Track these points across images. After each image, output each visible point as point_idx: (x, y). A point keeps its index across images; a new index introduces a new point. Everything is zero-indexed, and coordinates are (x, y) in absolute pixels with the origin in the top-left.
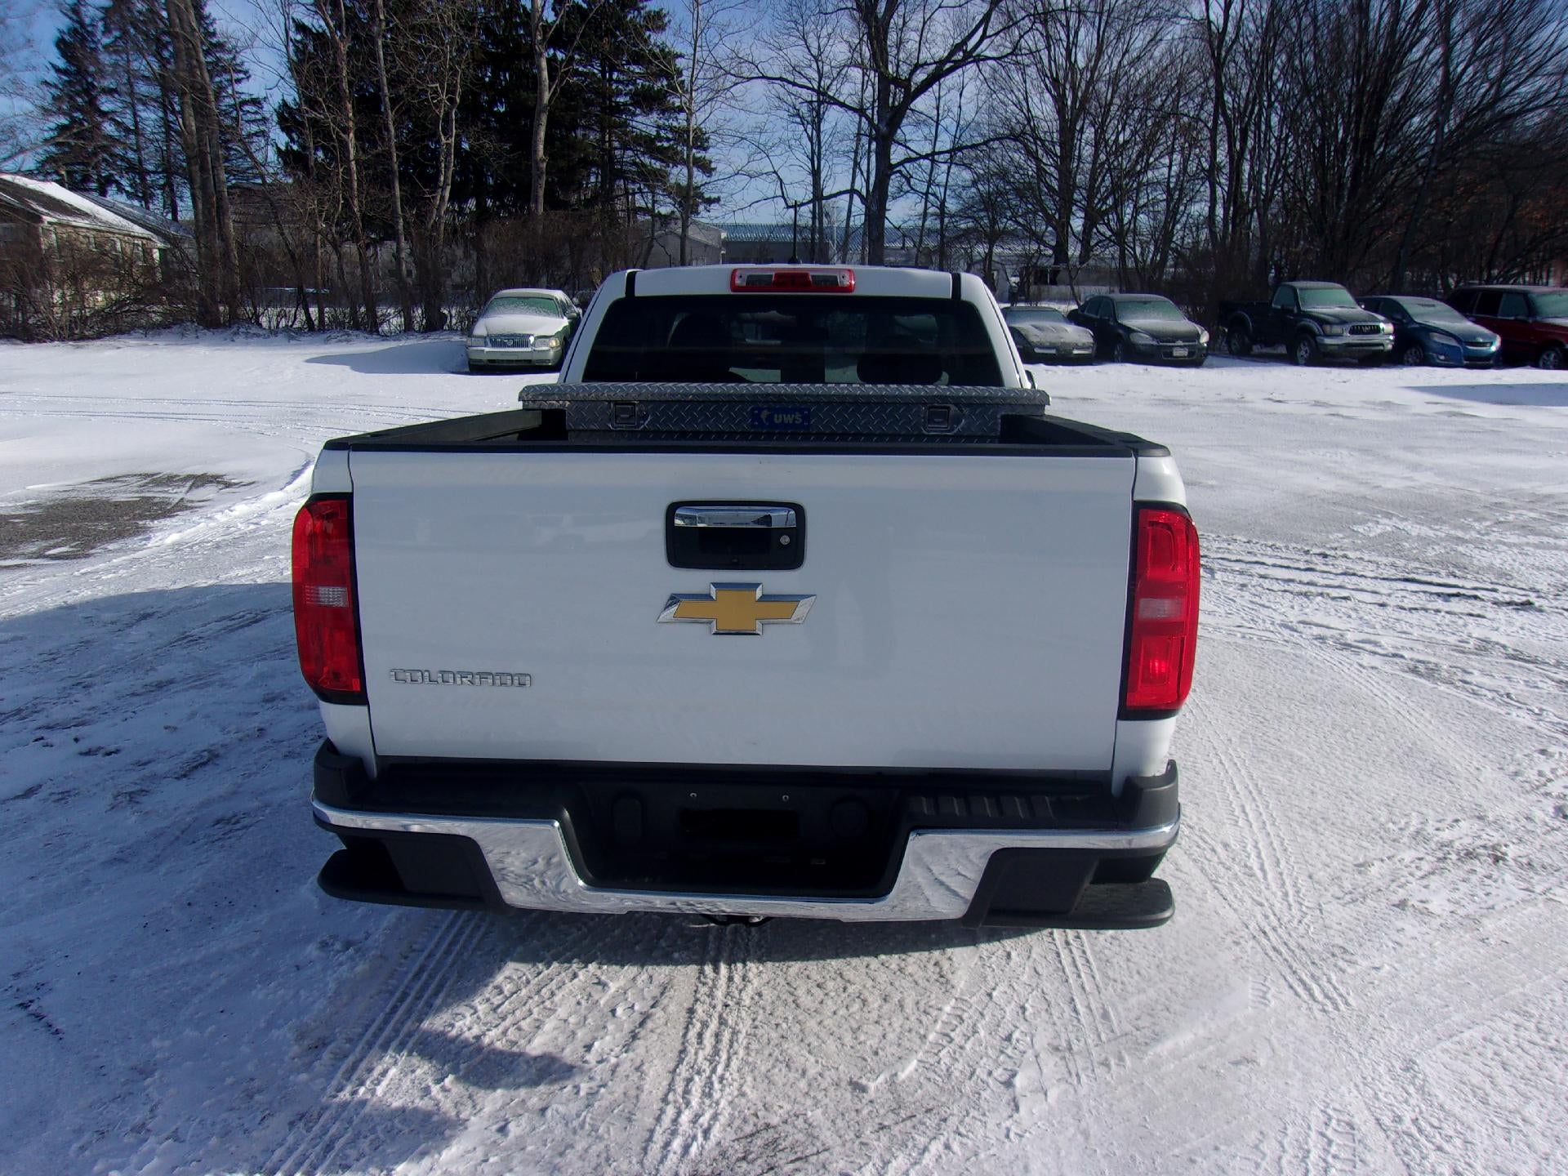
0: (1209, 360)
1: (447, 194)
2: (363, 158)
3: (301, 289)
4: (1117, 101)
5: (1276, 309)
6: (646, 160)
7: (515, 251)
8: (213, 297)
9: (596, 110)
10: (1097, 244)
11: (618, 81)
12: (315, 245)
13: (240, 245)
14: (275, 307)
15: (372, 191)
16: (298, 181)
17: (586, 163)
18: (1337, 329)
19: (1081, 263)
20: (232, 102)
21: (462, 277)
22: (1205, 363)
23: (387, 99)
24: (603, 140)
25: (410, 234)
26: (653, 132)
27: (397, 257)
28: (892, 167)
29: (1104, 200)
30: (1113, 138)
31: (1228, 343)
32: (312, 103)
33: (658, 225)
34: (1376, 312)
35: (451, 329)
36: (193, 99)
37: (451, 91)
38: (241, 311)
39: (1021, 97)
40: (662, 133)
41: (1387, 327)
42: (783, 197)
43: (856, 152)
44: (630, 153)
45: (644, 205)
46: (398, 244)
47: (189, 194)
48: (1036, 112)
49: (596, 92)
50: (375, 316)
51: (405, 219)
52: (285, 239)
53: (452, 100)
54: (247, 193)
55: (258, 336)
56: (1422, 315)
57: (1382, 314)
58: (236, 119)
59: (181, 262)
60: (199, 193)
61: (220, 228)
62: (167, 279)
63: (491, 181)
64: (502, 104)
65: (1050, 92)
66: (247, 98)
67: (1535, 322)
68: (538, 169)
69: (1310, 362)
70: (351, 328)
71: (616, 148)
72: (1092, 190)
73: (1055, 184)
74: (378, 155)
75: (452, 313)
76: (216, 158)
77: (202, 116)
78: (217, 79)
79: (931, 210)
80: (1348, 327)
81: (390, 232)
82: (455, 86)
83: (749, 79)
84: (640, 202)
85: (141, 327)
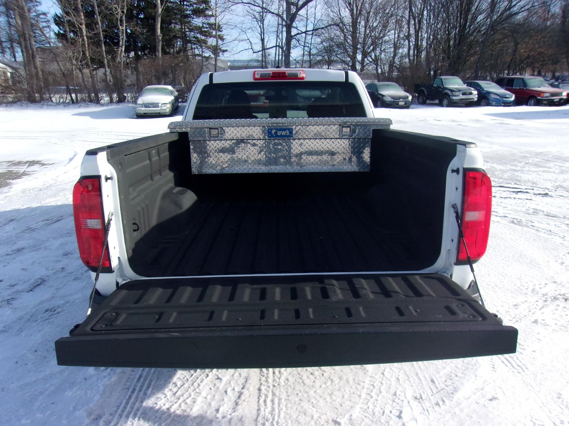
0: (412, 106)
1: (123, 49)
2: (90, 35)
3: (68, 87)
4: (372, 11)
5: (435, 87)
6: (199, 36)
7: (151, 71)
8: (32, 91)
9: (179, 16)
10: (367, 64)
11: (186, 5)
12: (72, 69)
13: (42, 70)
14: (58, 94)
15: (93, 48)
16: (63, 45)
17: (175, 37)
18: (457, 93)
19: (361, 71)
20: (35, 14)
21: (131, 81)
22: (410, 107)
23: (97, 12)
24: (182, 28)
25: (110, 65)
26: (201, 25)
27: (105, 74)
28: (292, 37)
29: (369, 48)
30: (371, 24)
31: (418, 99)
32: (67, 14)
33: (204, 60)
34: (470, 87)
35: (128, 101)
36: (19, 12)
37: (122, 8)
38: (44, 96)
39: (337, 10)
40: (204, 25)
41: (475, 92)
42: (252, 48)
43: (277, 32)
44: (192, 33)
45: (198, 53)
46: (105, 69)
47: (20, 51)
48: (343, 15)
49: (178, 9)
50: (98, 97)
51: (107, 59)
52: (60, 67)
53: (123, 12)
54: (43, 50)
55: (51, 105)
56: (486, 87)
57: (473, 87)
58: (37, 21)
59: (19, 77)
60: (24, 50)
61: (34, 64)
62: (14, 84)
63: (140, 45)
64: (142, 14)
65: (348, 8)
66: (41, 13)
67: (526, 89)
68: (158, 39)
69: (448, 106)
70: (89, 102)
71: (187, 32)
72: (364, 44)
73: (351, 43)
74: (95, 34)
75: (128, 96)
76: (30, 35)
77: (23, 19)
78: (29, 5)
79: (306, 53)
80: (461, 92)
81: (102, 64)
82: (124, 6)
83: (237, 3)
84: (197, 52)
85: (4, 103)
